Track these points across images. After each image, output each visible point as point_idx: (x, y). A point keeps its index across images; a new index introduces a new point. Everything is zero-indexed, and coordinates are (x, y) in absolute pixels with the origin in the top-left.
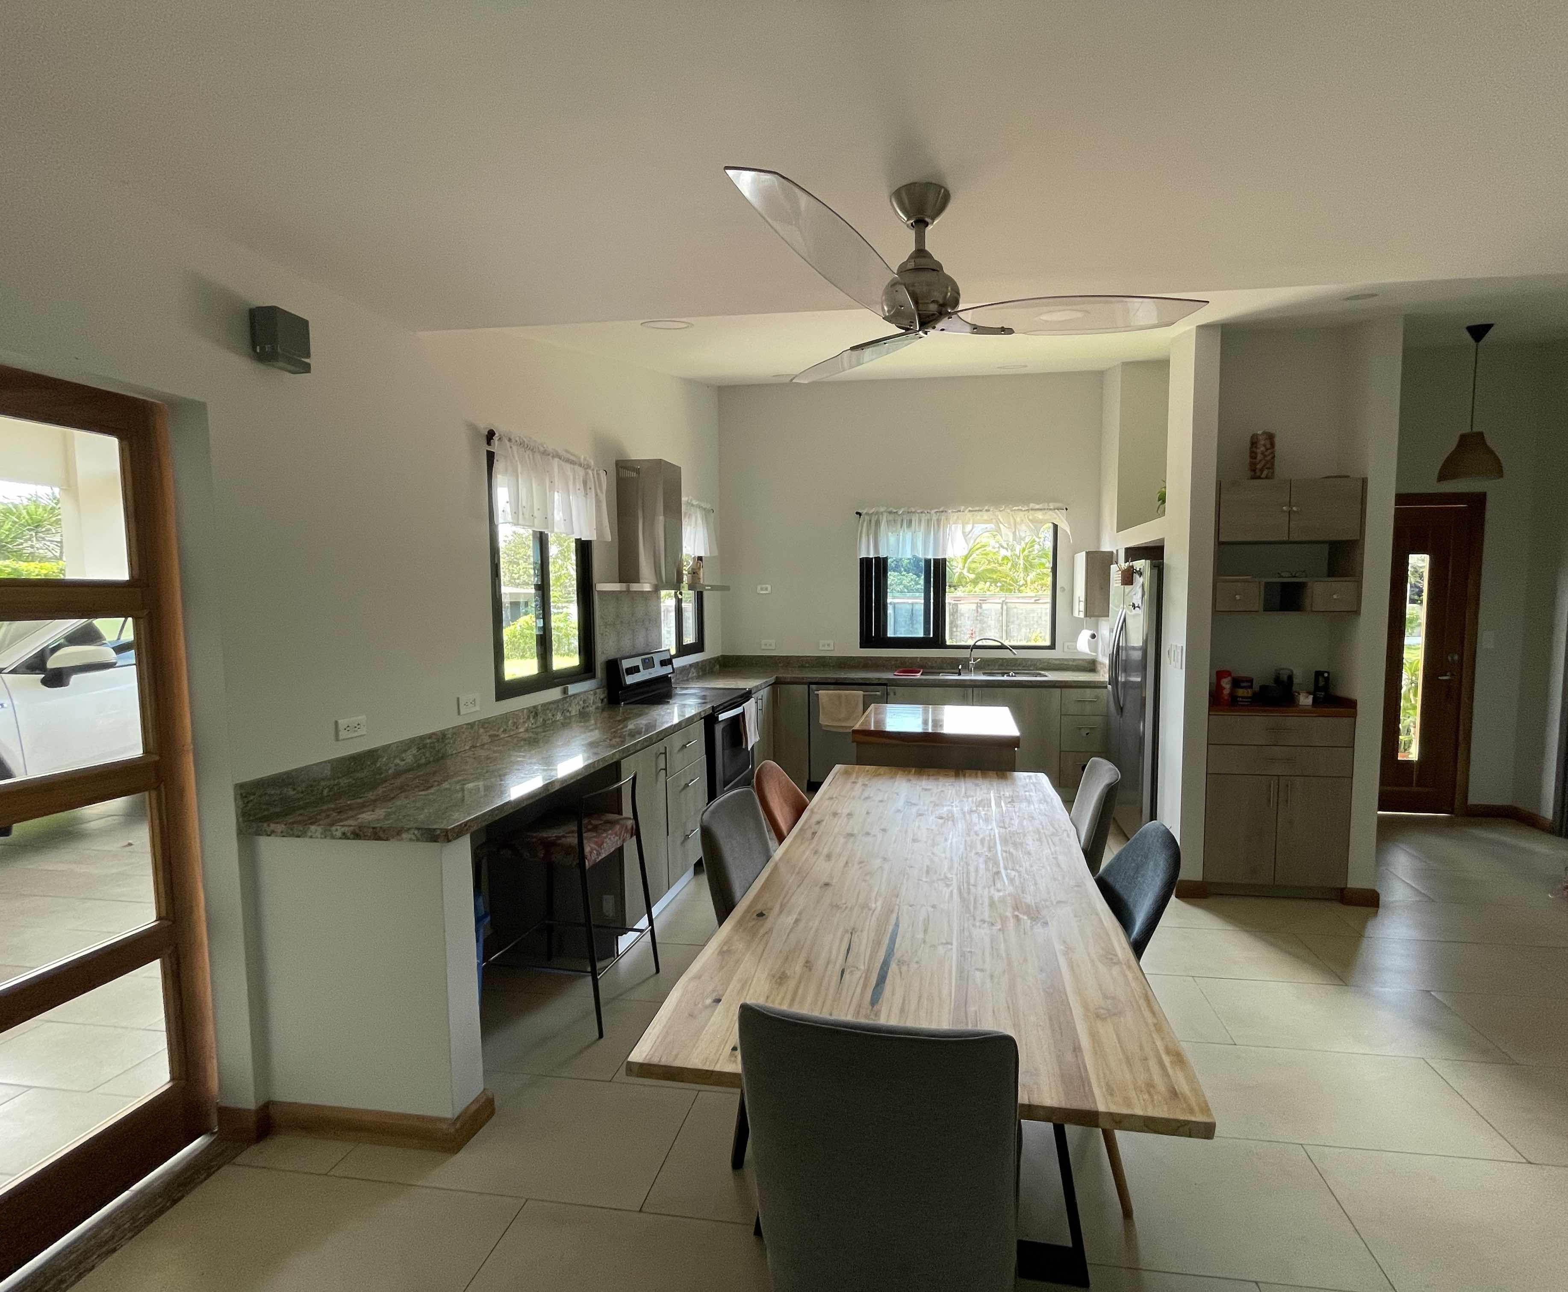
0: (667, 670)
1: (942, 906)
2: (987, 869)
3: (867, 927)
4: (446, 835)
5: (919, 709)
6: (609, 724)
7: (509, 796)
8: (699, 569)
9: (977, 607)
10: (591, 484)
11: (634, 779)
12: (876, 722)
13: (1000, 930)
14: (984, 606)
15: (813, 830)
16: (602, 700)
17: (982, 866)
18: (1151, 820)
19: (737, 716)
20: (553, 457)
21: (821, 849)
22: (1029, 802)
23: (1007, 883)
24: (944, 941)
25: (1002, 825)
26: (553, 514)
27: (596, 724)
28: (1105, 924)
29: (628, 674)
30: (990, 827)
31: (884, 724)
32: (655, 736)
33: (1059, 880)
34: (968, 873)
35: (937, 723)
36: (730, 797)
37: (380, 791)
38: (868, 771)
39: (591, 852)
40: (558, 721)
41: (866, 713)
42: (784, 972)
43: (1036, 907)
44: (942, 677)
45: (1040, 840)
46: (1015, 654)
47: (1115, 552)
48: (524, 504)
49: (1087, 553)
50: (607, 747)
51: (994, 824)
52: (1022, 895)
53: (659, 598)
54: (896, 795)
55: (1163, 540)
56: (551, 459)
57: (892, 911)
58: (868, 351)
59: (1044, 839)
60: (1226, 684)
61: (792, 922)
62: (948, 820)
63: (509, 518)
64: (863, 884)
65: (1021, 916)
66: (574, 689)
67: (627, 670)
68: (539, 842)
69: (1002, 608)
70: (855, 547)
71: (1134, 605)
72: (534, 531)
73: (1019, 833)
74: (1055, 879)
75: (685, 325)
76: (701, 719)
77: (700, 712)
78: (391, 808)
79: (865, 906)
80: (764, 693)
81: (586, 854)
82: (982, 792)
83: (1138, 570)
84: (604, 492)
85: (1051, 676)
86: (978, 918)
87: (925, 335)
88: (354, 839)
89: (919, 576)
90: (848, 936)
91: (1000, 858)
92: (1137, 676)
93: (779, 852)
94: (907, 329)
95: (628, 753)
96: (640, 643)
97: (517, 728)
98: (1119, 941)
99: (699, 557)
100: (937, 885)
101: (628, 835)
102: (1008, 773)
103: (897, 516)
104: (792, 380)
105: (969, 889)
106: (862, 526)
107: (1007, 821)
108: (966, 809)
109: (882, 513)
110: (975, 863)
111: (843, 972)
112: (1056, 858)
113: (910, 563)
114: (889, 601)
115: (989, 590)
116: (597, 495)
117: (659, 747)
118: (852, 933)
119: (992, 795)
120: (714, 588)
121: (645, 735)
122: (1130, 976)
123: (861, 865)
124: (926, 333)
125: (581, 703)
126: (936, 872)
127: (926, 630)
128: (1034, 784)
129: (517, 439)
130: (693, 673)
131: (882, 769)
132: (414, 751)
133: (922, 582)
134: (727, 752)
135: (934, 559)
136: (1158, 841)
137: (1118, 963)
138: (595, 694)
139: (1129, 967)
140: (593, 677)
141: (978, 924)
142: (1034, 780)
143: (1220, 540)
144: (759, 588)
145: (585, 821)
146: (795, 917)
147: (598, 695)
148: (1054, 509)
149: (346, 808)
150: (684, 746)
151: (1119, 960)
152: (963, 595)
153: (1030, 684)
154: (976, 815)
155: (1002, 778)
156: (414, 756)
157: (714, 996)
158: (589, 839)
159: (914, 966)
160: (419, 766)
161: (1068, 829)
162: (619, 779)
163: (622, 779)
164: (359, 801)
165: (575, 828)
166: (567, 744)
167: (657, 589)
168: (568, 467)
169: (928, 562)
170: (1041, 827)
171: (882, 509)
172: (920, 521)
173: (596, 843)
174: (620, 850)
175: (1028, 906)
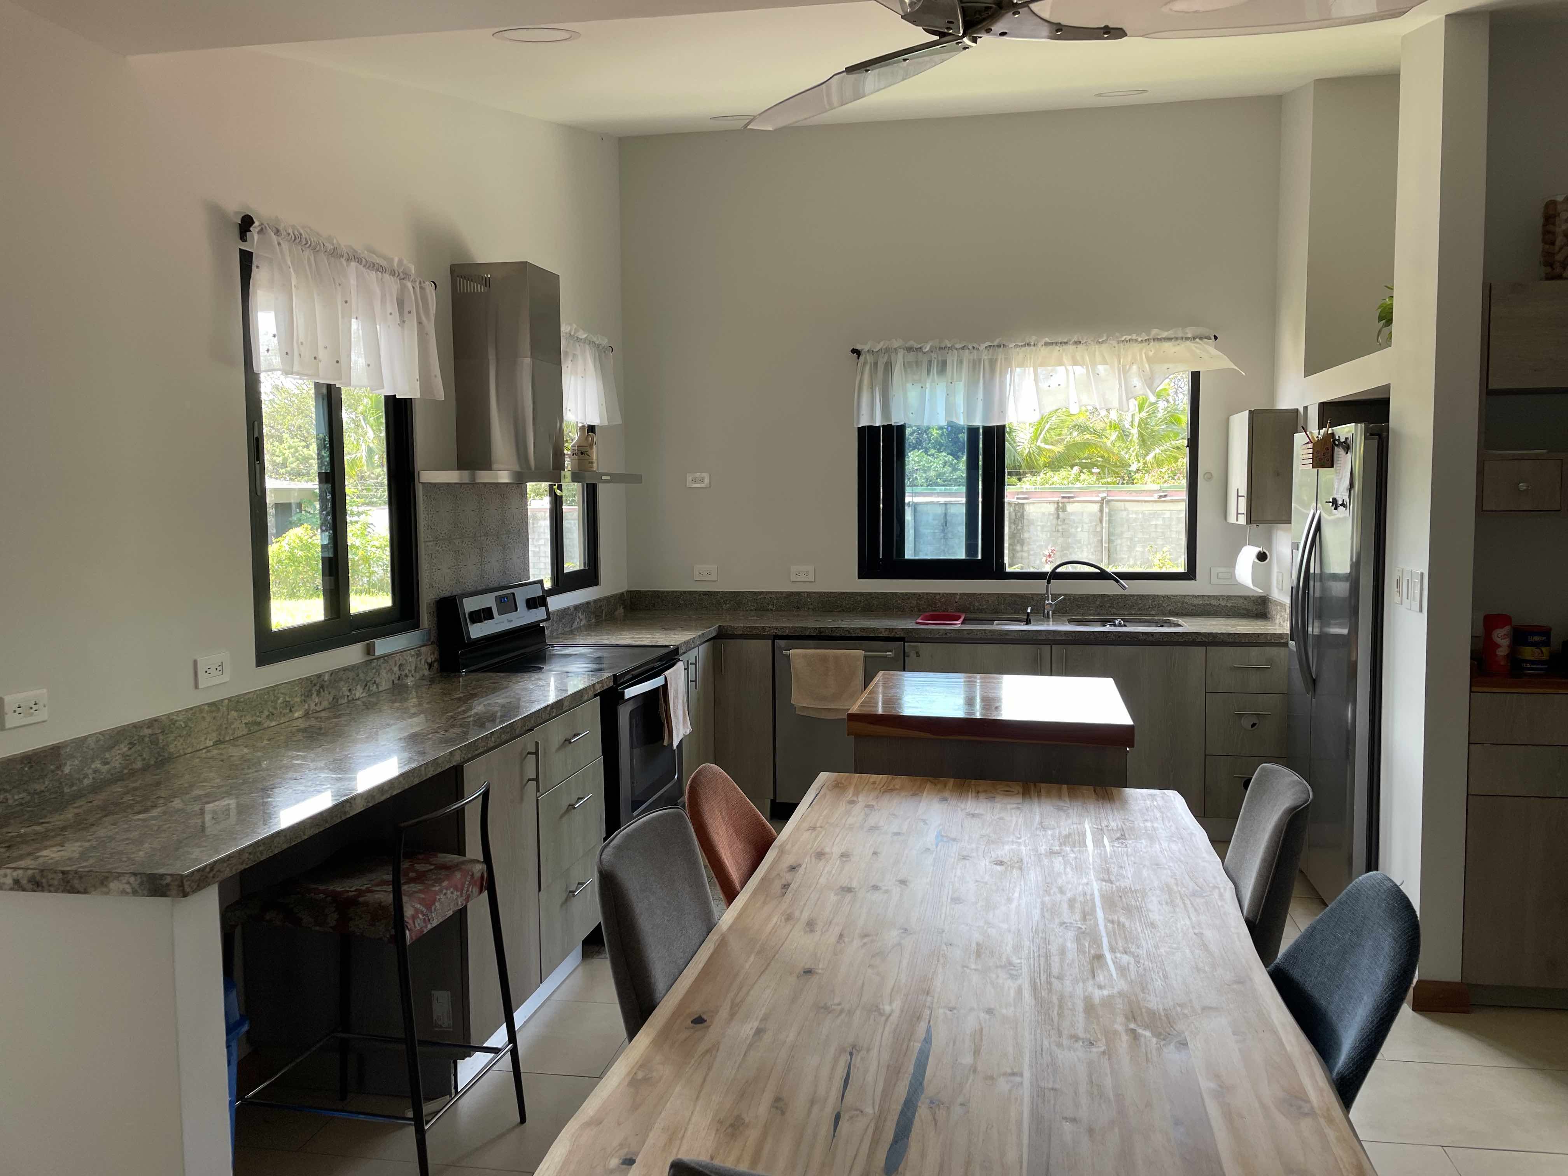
0: (539, 614)
1: (1004, 1011)
2: (1081, 950)
3: (877, 1044)
4: (182, 885)
5: (958, 679)
6: (442, 705)
7: (278, 823)
8: (591, 446)
9: (1057, 509)
10: (411, 304)
11: (486, 795)
12: (887, 702)
13: (1104, 1053)
14: (1070, 508)
15: (784, 882)
16: (430, 665)
17: (1071, 945)
18: (1369, 869)
19: (655, 691)
20: (348, 260)
21: (797, 914)
22: (1152, 838)
23: (1115, 975)
24: (1009, 1071)
25: (1106, 877)
26: (349, 356)
27: (420, 705)
28: (1288, 1048)
29: (474, 621)
30: (1085, 881)
31: (900, 706)
32: (519, 724)
33: (1205, 972)
34: (1047, 956)
35: (990, 702)
36: (645, 823)
37: (70, 814)
38: (874, 783)
39: (414, 918)
40: (358, 699)
41: (870, 687)
42: (739, 1118)
43: (1167, 1016)
44: (998, 626)
45: (1171, 903)
46: (1124, 588)
47: (1301, 410)
48: (302, 338)
49: (1252, 414)
50: (441, 742)
51: (1092, 876)
52: (1141, 996)
53: (523, 495)
54: (922, 824)
55: (1387, 388)
56: (345, 263)
57: (919, 1018)
58: (872, 76)
59: (1178, 901)
60: (1502, 638)
61: (752, 1033)
62: (1013, 867)
63: (276, 361)
64: (870, 971)
65: (1140, 1031)
66: (383, 646)
67: (471, 614)
68: (329, 899)
69: (1101, 511)
70: (852, 409)
71: (1334, 502)
72: (316, 384)
73: (1136, 891)
74: (1198, 970)
75: (566, 35)
76: (596, 695)
77: (594, 685)
78: (89, 841)
79: (875, 1009)
80: (699, 653)
81: (406, 919)
82: (1069, 821)
83: (1343, 440)
84: (433, 318)
85: (1188, 626)
86: (1065, 1032)
87: (973, 44)
88: (34, 891)
89: (957, 458)
90: (844, 1059)
91: (1104, 933)
92: (1341, 626)
93: (727, 917)
94: (942, 35)
95: (475, 752)
96: (493, 573)
97: (291, 711)
98: (1312, 1076)
99: (589, 426)
100: (994, 976)
101: (476, 890)
102: (1114, 790)
103: (920, 354)
104: (748, 124)
105: (1049, 983)
106: (862, 374)
107: (1114, 870)
108: (1043, 849)
109: (895, 349)
110: (1061, 940)
111: (837, 1118)
112: (1199, 935)
113: (942, 434)
114: (908, 499)
115: (1078, 480)
116: (420, 323)
117: (526, 742)
118: (851, 1054)
119: (1087, 826)
120: (616, 478)
121: (503, 722)
122: (1331, 1134)
123: (865, 940)
124: (975, 40)
125: (396, 669)
126: (992, 953)
127: (971, 548)
128: (1159, 808)
129: (290, 231)
130: (581, 619)
131: (899, 781)
132: (124, 748)
133: (962, 465)
134: (637, 751)
135: (984, 428)
136: (1379, 906)
137: (1312, 1113)
138: (419, 655)
139: (1330, 1121)
140: (416, 626)
141: (1065, 1042)
142: (1161, 802)
143: (1490, 387)
144: (689, 478)
145: (405, 865)
146: (756, 1024)
147: (423, 657)
148: (1194, 338)
149: (19, 839)
150: (568, 741)
151: (1312, 1108)
152: (1032, 488)
153: (1151, 639)
154: (1060, 859)
155: (1103, 798)
156: (124, 756)
157: (623, 1152)
158: (411, 895)
159: (957, 1110)
160: (133, 773)
161: (1221, 886)
162: (460, 795)
163: (465, 796)
164: (38, 828)
165: (389, 877)
166: (372, 737)
167: (520, 480)
168: (372, 276)
169: (973, 432)
170: (1173, 881)
171: (896, 344)
172: (960, 362)
173: (422, 902)
174: (461, 915)
175: (1152, 1014)
